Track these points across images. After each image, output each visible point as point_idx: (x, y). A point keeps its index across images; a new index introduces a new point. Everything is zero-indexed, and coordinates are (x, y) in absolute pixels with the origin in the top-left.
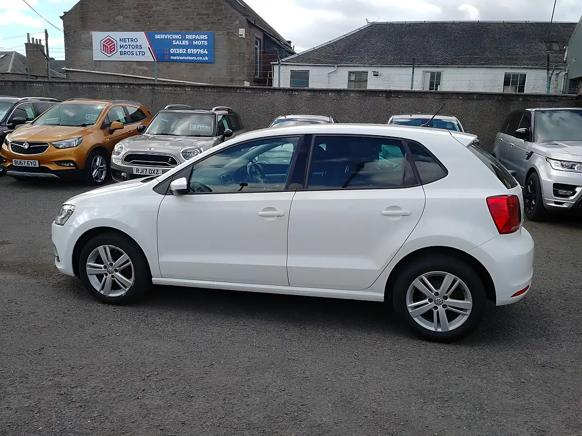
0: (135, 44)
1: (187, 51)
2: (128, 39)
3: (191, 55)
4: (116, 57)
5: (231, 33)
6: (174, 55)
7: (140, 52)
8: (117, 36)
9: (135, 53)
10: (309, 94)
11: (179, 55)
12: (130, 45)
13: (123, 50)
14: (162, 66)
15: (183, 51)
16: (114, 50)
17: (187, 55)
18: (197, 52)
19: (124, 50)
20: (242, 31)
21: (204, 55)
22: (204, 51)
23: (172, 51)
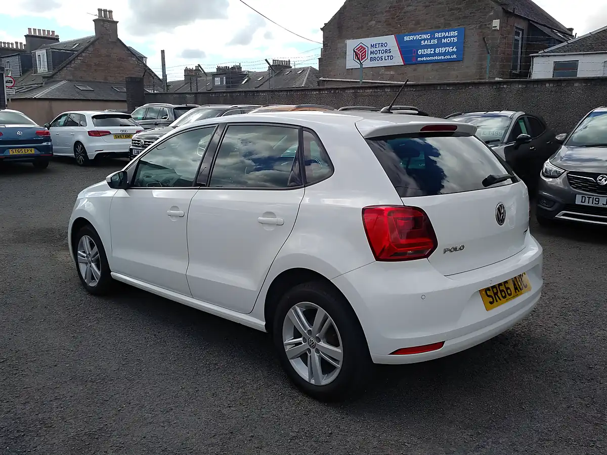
0: (384, 48)
1: (435, 51)
2: (379, 44)
3: (440, 54)
4: (367, 64)
5: (484, 25)
6: (422, 56)
7: (388, 56)
8: (367, 42)
9: (383, 58)
10: (520, 86)
11: (427, 55)
12: (379, 51)
13: (373, 56)
14: (409, 69)
15: (431, 51)
16: (365, 57)
17: (435, 54)
18: (446, 50)
19: (375, 55)
20: (496, 23)
21: (453, 53)
22: (453, 49)
23: (420, 52)
